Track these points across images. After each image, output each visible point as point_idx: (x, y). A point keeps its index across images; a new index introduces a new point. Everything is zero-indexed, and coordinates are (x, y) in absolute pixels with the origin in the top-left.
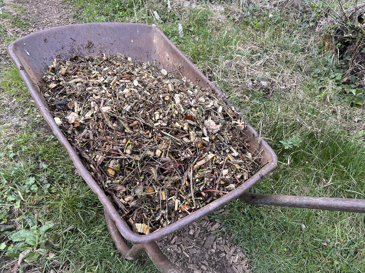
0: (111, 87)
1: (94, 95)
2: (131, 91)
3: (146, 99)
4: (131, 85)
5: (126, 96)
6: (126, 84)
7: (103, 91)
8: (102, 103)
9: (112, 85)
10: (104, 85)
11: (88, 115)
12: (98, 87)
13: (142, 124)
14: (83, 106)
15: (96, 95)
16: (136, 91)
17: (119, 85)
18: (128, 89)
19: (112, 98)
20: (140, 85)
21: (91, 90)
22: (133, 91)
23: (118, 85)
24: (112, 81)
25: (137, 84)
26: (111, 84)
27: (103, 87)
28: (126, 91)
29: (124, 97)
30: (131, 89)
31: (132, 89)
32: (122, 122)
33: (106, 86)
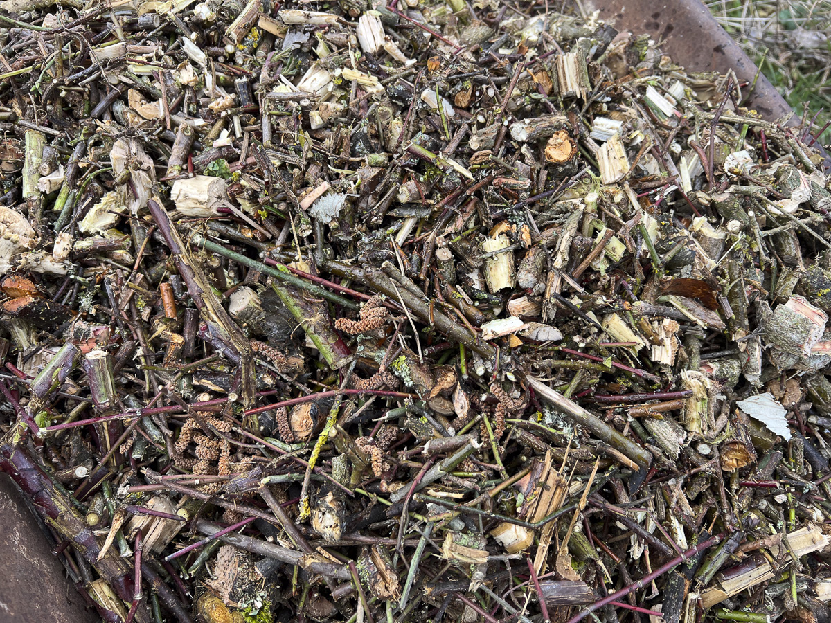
0: (230, 48)
1: (134, 96)
2: (345, 84)
3: (435, 148)
4: (342, 47)
5: (316, 120)
6: (318, 34)
7: (187, 76)
8: (177, 151)
9: (234, 36)
10: (194, 35)
11: (97, 221)
12: (155, 48)
13: (411, 317)
14: (74, 156)
15: (149, 97)
16: (374, 86)
17: (274, 37)
18: (329, 68)
19: (236, 120)
20: (392, 48)
21: (118, 64)
22: (359, 86)
23: (267, 37)
24: (234, 14)
25: (380, 41)
26: (232, 30)
27: (190, 45)
28: (315, 81)
29: (307, 126)
30: (347, 73)
31: (353, 75)
32: (292, 301)
33: (203, 43)
